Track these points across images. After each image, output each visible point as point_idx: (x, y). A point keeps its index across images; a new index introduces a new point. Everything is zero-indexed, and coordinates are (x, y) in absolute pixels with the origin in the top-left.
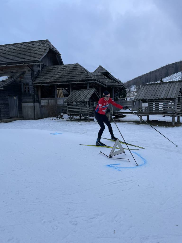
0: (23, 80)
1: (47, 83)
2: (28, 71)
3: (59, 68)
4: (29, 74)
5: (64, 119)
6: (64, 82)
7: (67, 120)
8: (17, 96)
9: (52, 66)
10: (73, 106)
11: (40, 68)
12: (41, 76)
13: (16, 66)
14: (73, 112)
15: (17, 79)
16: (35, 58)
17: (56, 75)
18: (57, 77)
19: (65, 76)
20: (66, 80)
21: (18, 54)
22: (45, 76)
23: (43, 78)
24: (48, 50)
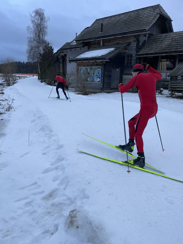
0: (127, 51)
1: (151, 54)
2: (134, 41)
3: (168, 36)
4: (134, 45)
5: (163, 94)
6: (171, 52)
7: (167, 96)
8: (120, 68)
9: (160, 35)
10: (177, 81)
11: (146, 38)
12: (146, 47)
13: (123, 36)
14: (176, 88)
15: (122, 51)
16: (142, 27)
17: (163, 45)
18: (164, 47)
19: (173, 46)
20: (173, 50)
21: (126, 24)
22: (150, 47)
23: (148, 49)
24: (159, 15)
